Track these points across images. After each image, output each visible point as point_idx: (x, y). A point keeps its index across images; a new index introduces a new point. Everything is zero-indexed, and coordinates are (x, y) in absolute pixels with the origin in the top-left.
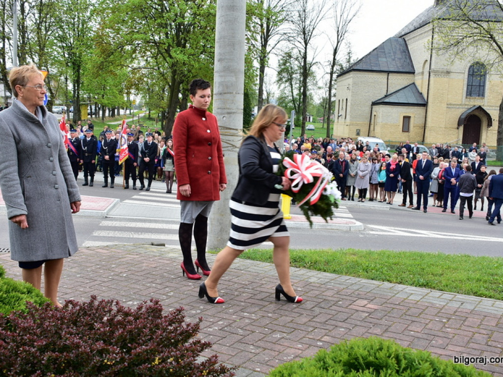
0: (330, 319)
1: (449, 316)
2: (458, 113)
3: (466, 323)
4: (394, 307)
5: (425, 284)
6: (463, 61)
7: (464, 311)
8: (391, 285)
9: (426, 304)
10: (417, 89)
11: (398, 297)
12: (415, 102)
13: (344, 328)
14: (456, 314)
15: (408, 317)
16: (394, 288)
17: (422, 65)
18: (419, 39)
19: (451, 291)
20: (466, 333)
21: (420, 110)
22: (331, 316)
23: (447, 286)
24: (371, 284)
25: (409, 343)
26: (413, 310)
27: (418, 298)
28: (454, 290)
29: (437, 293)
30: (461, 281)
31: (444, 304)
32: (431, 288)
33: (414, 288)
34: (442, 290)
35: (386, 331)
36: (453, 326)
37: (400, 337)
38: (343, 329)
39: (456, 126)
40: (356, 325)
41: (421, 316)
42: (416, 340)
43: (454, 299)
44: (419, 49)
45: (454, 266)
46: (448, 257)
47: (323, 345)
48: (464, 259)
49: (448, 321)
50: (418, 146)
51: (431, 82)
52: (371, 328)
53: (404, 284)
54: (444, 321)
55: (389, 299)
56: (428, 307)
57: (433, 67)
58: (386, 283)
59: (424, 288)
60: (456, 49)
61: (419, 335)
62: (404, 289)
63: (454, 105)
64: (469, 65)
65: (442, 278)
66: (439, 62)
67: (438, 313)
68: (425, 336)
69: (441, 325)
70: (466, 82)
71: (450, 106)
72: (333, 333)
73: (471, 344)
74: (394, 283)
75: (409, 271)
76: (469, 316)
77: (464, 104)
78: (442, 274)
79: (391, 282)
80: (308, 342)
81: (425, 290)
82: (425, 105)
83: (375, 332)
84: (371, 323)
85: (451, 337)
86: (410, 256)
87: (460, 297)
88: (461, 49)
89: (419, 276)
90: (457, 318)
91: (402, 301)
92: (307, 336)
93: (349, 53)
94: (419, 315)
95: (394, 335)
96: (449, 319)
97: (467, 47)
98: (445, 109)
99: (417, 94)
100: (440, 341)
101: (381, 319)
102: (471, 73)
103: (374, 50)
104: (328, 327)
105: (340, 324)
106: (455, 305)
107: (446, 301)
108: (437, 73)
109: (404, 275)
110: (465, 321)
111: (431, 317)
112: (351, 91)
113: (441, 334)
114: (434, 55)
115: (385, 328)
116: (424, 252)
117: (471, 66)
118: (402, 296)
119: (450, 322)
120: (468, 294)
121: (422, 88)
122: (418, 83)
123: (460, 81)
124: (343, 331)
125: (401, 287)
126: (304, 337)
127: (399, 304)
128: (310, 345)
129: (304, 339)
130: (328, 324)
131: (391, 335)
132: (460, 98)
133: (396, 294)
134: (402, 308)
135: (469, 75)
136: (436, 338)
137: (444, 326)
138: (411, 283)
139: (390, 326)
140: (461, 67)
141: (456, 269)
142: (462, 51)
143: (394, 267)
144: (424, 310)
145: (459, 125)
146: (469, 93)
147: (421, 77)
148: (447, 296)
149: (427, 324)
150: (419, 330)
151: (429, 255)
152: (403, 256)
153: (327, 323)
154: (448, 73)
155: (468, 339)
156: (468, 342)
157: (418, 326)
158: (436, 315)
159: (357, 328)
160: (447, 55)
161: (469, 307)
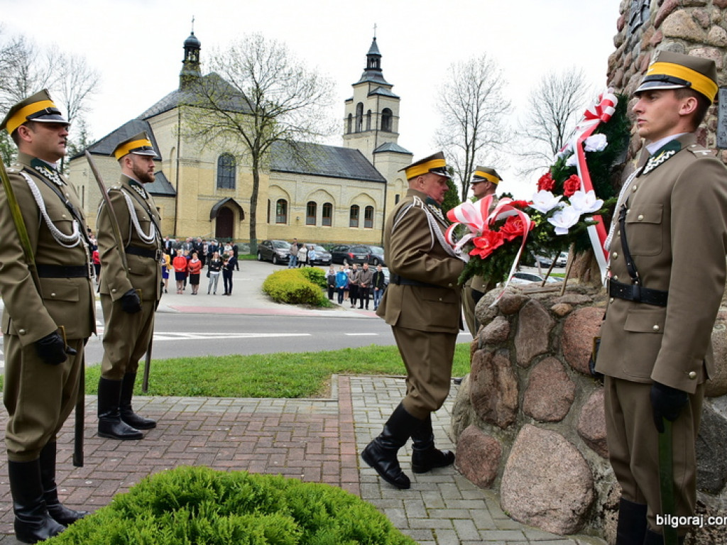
0: (97, 450)
1: (231, 423)
2: (210, 205)
3: (249, 428)
4: (171, 423)
5: (200, 392)
6: (212, 151)
7: (246, 415)
8: (163, 399)
9: (205, 414)
10: (165, 178)
11: (173, 412)
12: (164, 192)
13: (116, 458)
14: (238, 419)
15: (187, 432)
16: (167, 402)
17: (170, 152)
18: (165, 124)
19: (228, 396)
20: (250, 439)
21: (170, 201)
22: (98, 446)
23: (223, 391)
24: (140, 401)
25: (193, 461)
26: (192, 423)
27: (195, 409)
28: (232, 394)
29: (215, 401)
30: (237, 384)
31: (224, 411)
32: (207, 395)
33: (189, 398)
34: (218, 396)
35: (166, 452)
36: (237, 434)
37: (183, 456)
38: (115, 460)
39: (209, 219)
40: (130, 452)
41: (201, 428)
42: (200, 455)
43: (233, 404)
44: (165, 134)
45: (228, 368)
46: (219, 360)
47: (93, 483)
48: (236, 359)
49: (231, 429)
50: (171, 240)
51: (180, 171)
52: (148, 452)
53: (177, 395)
54: (227, 429)
55: (163, 416)
56: (207, 417)
57: (181, 155)
58: (157, 397)
59: (200, 397)
60: (204, 138)
61: (203, 450)
62: (179, 401)
63: (205, 196)
64: (219, 155)
65: (217, 384)
66: (188, 150)
67: (219, 421)
68: (209, 450)
69: (224, 435)
70: (216, 173)
71: (201, 197)
72: (104, 467)
73: (258, 449)
74: (166, 396)
75: (181, 380)
76: (251, 420)
77: (217, 196)
78: (216, 379)
79: (162, 396)
80: (73, 484)
81: (201, 399)
82: (174, 196)
83: (153, 455)
84: (147, 446)
85: (236, 446)
86: (179, 364)
87: (239, 400)
88: (209, 138)
89: (193, 385)
90: (239, 424)
91: (179, 415)
92: (71, 476)
93: (83, 133)
94: (199, 428)
95: (176, 456)
96: (231, 427)
97: (216, 136)
98: (197, 200)
99: (165, 184)
100: (226, 453)
101: (158, 439)
102: (221, 164)
103: (113, 132)
104: (96, 460)
105: (111, 454)
106: (235, 410)
107: (225, 408)
108: (185, 161)
109: (176, 386)
110: (247, 426)
111: (212, 428)
112: (88, 178)
113: (226, 445)
114: (181, 142)
115: (164, 450)
116: (194, 356)
117: (220, 157)
118: (177, 410)
119: (233, 430)
120: (246, 396)
121: (170, 176)
122: (166, 172)
123: (210, 172)
124: (115, 462)
125: (174, 399)
126: (67, 478)
127: (175, 419)
128: (77, 487)
129: (68, 480)
130: (95, 457)
131: (173, 456)
132: (211, 190)
133: (170, 408)
134: (179, 422)
135: (219, 165)
136: (222, 450)
137: (228, 435)
138: (185, 393)
139: (169, 446)
140: (211, 157)
141: (230, 371)
142: (210, 140)
143: (164, 378)
144: (204, 421)
145: (212, 217)
146: (220, 185)
147: (168, 165)
148: (226, 401)
149: (209, 436)
150: (202, 444)
151: (200, 359)
152: (171, 364)
153: (94, 455)
154: (198, 162)
155: (254, 444)
156: (255, 448)
157: (200, 439)
158: (217, 425)
159: (131, 456)
160: (196, 144)
161: (249, 410)
